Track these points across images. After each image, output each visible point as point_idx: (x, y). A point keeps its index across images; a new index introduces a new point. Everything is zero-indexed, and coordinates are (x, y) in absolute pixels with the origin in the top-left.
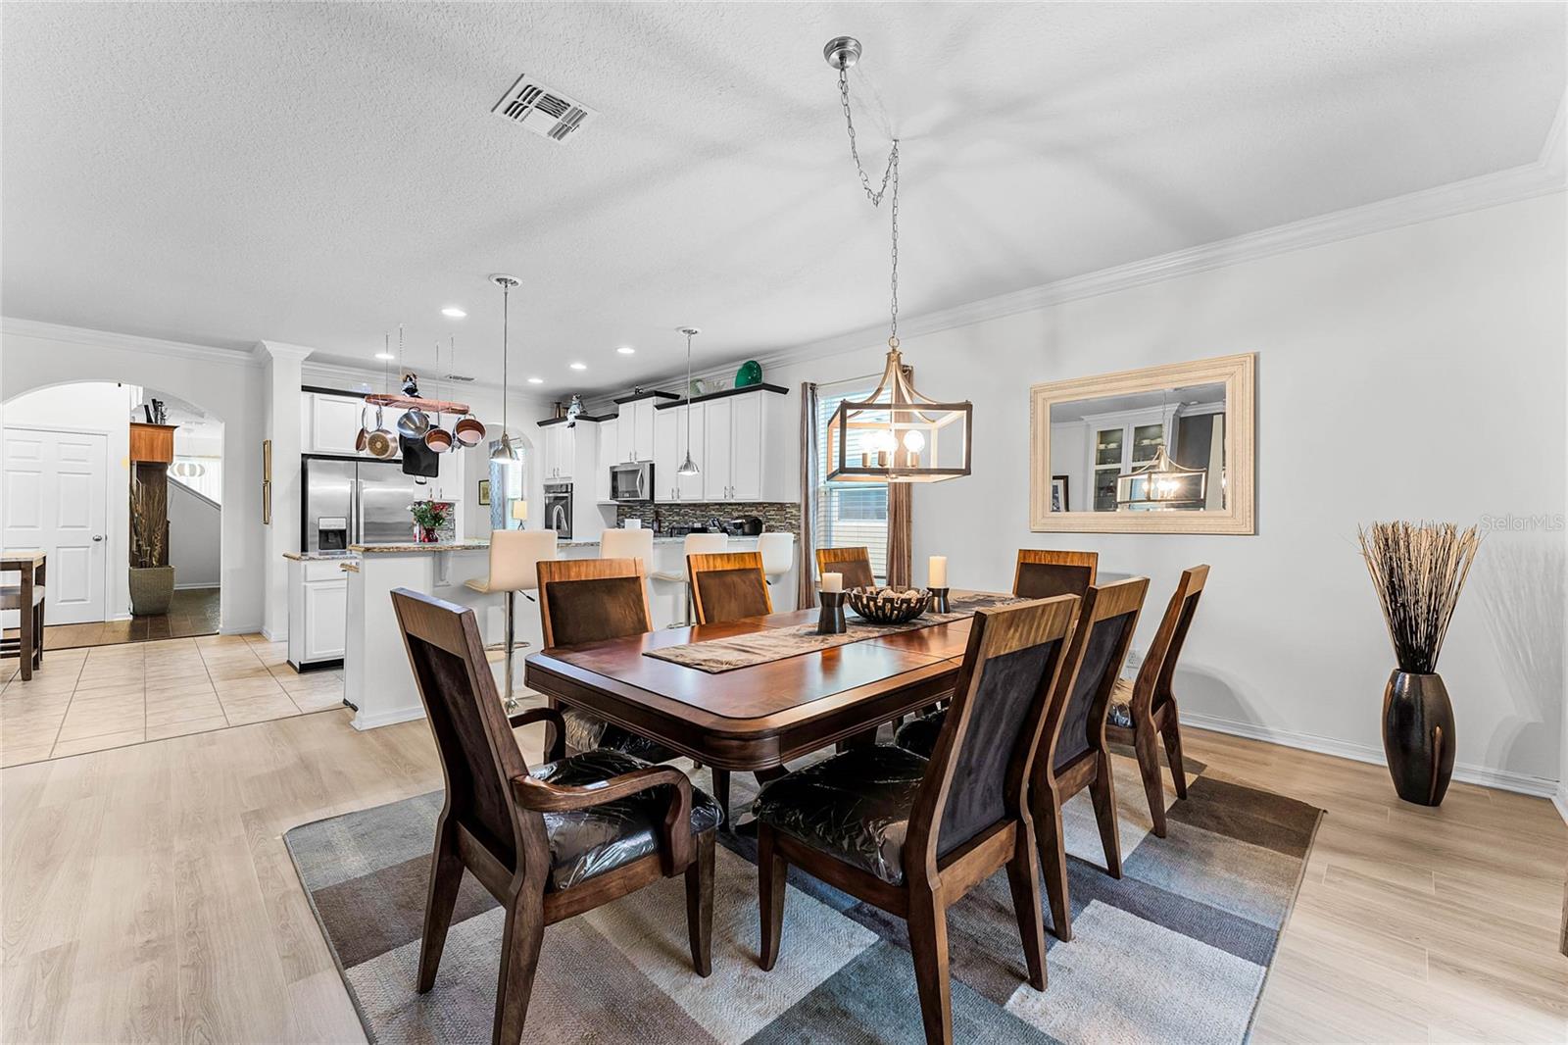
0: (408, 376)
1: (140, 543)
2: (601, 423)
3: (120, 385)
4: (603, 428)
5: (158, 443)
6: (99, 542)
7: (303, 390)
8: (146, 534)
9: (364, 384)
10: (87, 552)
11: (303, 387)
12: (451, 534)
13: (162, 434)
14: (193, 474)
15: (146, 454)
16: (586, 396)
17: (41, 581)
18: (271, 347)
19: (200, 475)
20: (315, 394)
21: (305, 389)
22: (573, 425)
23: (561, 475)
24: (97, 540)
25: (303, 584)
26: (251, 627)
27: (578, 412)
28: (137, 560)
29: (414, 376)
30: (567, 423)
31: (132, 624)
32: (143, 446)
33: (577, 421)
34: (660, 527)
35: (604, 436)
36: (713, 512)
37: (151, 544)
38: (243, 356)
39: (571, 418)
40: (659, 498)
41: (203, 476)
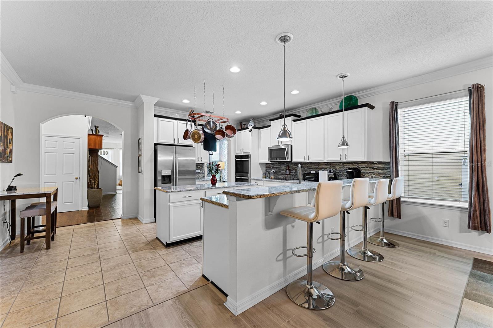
0: (191, 111)
1: (91, 180)
2: (261, 130)
3: (85, 116)
4: (262, 132)
5: (97, 141)
6: (77, 180)
7: (155, 116)
8: (93, 176)
9: (176, 114)
10: (73, 184)
11: (155, 115)
12: (203, 175)
13: (99, 138)
14: (104, 154)
15: (93, 146)
16: (255, 119)
17: (55, 199)
18: (144, 98)
19: (107, 154)
20: (159, 118)
21: (156, 116)
22: (251, 131)
23: (244, 151)
24: (77, 179)
25: (168, 204)
26: (133, 215)
27: (253, 125)
28: (90, 186)
29: (193, 111)
30: (248, 130)
31: (88, 211)
32: (92, 142)
33: (253, 129)
34: (290, 172)
35: (262, 135)
36: (323, 166)
37: (95, 180)
38: (130, 104)
39: (250, 128)
40: (294, 160)
41: (108, 155)
